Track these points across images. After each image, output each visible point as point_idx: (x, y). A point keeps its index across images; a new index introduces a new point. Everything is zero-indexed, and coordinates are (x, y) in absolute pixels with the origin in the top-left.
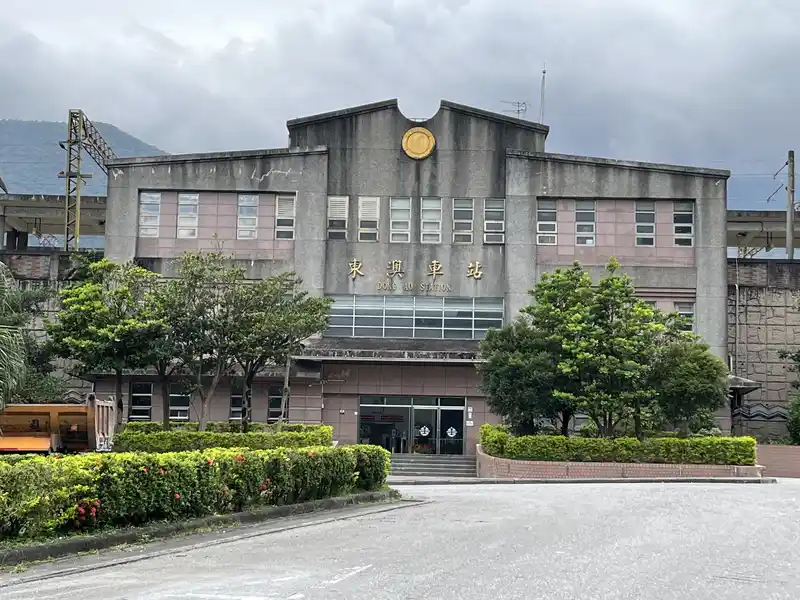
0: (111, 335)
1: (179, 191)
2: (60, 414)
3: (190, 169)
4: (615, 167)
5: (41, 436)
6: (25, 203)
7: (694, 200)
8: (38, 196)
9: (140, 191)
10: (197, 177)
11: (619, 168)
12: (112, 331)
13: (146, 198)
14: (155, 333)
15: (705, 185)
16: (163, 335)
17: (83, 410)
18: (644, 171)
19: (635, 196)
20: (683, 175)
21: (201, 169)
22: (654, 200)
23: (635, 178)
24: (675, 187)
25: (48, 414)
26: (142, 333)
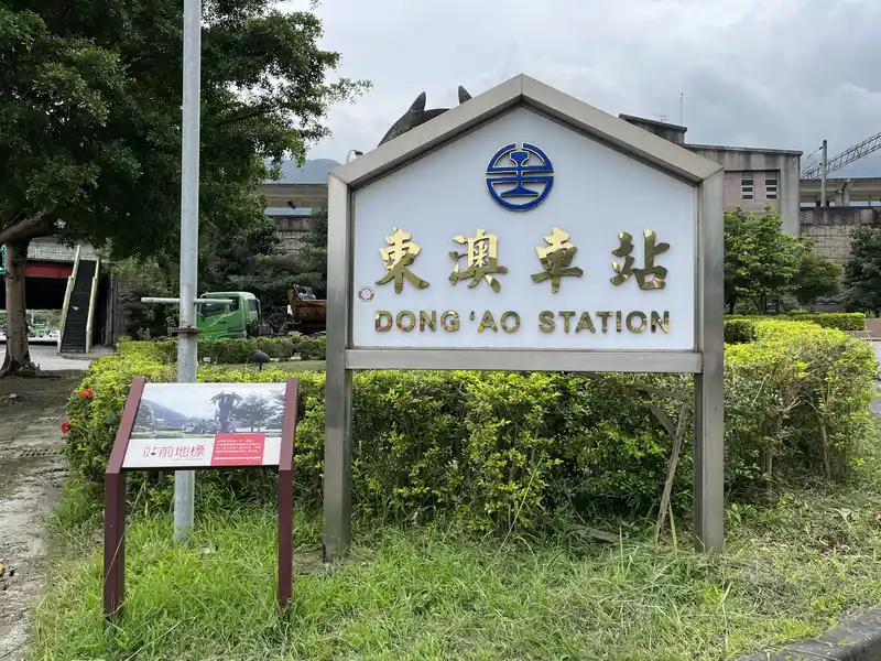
4: (729, 151)
7: (779, 171)
11: (731, 151)
15: (787, 161)
18: (748, 153)
19: (742, 169)
20: (772, 155)
22: (755, 171)
23: (741, 157)
24: (767, 163)
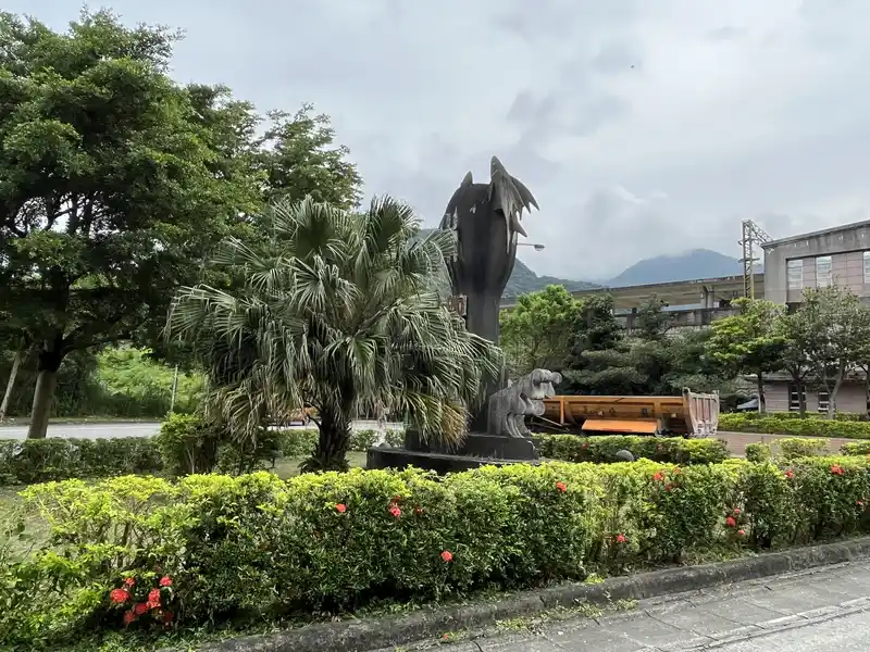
0: (744, 349)
1: (816, 256)
2: (662, 404)
3: (822, 239)
5: (649, 421)
6: (723, 282)
8: (731, 278)
9: (787, 260)
10: (828, 245)
12: (746, 346)
13: (793, 264)
14: (781, 346)
16: (787, 347)
17: (680, 402)
21: (832, 238)
25: (652, 404)
26: (769, 347)
